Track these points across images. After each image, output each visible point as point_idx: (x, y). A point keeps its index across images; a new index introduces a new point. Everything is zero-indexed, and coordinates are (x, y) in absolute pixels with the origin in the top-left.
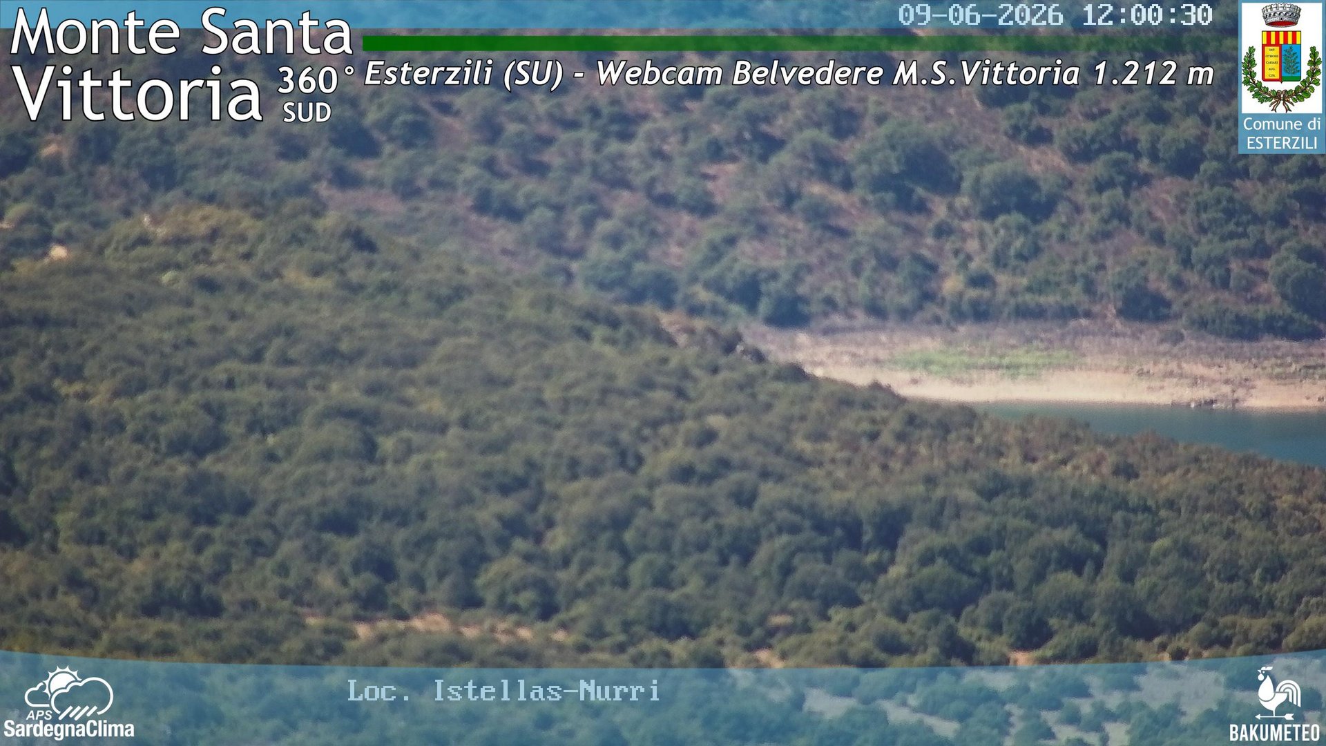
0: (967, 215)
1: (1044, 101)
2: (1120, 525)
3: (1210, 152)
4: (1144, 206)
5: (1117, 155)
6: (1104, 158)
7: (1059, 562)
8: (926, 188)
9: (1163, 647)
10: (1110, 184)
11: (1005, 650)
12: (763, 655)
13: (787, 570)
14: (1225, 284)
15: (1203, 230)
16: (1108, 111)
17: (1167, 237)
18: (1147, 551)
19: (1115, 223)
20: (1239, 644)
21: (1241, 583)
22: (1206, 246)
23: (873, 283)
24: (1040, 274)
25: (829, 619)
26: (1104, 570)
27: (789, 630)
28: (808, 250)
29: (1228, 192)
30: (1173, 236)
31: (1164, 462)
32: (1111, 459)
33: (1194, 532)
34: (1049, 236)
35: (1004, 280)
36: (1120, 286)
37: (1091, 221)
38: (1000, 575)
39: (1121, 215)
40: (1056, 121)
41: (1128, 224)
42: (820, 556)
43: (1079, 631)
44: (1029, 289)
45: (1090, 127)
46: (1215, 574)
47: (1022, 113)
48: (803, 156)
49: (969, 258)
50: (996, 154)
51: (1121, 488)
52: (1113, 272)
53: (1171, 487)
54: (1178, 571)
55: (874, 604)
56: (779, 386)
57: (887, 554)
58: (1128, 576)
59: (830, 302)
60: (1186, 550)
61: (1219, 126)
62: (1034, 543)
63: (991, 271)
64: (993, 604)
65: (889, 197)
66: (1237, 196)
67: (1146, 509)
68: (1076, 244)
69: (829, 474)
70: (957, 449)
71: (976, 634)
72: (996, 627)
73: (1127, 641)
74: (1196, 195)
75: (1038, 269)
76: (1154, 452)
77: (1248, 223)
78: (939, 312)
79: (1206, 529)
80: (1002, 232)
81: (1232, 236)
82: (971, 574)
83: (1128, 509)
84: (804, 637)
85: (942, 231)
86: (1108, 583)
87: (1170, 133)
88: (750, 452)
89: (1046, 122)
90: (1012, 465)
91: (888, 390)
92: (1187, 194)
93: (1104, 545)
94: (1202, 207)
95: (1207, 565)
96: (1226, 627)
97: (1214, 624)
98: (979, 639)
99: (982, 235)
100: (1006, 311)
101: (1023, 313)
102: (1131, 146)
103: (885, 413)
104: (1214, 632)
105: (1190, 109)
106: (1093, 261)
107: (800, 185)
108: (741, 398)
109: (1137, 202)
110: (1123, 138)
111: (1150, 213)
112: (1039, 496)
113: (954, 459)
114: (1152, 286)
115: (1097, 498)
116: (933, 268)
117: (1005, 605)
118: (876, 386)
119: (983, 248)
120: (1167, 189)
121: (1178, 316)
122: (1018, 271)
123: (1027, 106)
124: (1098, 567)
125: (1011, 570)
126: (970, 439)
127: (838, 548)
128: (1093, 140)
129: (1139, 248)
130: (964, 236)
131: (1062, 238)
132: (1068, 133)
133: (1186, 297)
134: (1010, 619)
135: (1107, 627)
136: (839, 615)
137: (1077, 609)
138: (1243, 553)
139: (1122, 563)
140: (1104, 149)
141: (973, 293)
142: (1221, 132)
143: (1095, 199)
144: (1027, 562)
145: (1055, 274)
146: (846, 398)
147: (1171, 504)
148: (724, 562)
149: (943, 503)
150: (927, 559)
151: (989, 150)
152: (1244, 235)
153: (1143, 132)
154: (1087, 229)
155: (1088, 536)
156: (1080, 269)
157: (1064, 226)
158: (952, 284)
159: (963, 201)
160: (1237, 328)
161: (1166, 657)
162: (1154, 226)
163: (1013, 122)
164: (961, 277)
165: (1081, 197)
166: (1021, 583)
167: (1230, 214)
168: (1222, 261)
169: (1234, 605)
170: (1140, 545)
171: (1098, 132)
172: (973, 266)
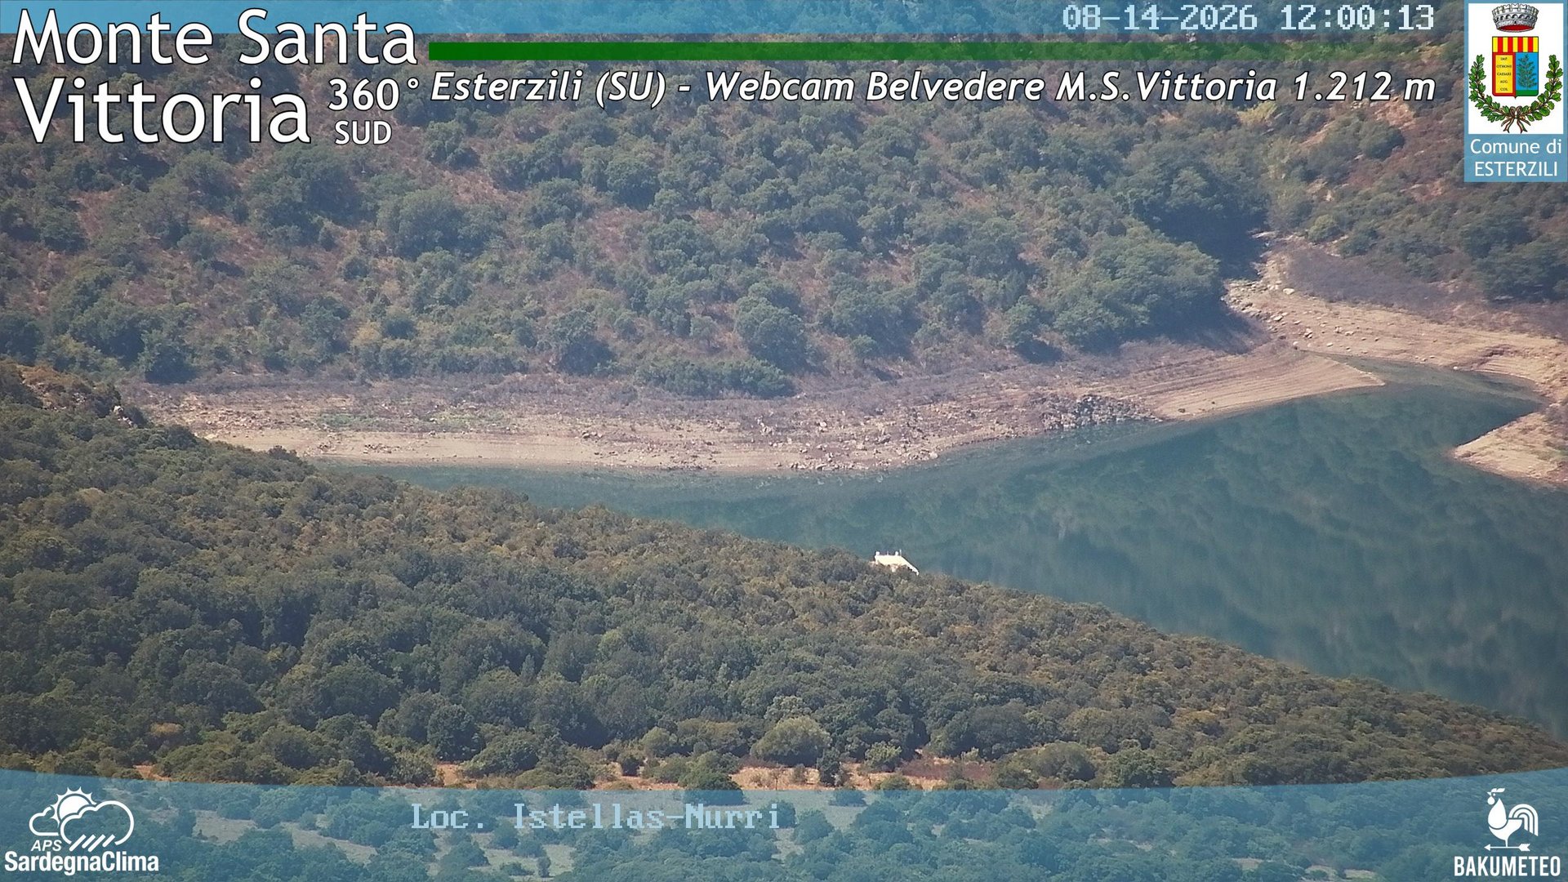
0: (382, 252)
1: (472, 119)
2: (565, 615)
3: (666, 179)
4: (590, 242)
5: (558, 182)
6: (543, 184)
7: (492, 658)
8: (336, 222)
9: (613, 756)
10: (551, 216)
11: (430, 761)
12: (144, 769)
13: (173, 670)
14: (684, 330)
15: (658, 269)
16: (545, 132)
17: (617, 278)
18: (595, 643)
19: (557, 261)
20: (701, 752)
21: (704, 680)
22: (662, 287)
23: (274, 333)
24: (470, 321)
25: (223, 727)
26: (544, 667)
27: (175, 740)
28: (196, 294)
29: (687, 226)
30: (624, 276)
31: (616, 539)
32: (553, 539)
33: (650, 623)
34: (479, 277)
35: (427, 328)
36: (563, 335)
37: (527, 260)
38: (423, 675)
39: (562, 251)
40: (488, 142)
41: (572, 262)
42: (212, 652)
43: (517, 739)
44: (457, 339)
45: (527, 149)
46: (674, 670)
47: (448, 134)
48: (190, 183)
49: (386, 302)
50: (417, 181)
51: (565, 571)
52: (552, 320)
53: (623, 570)
54: (630, 668)
55: (276, 709)
56: (165, 453)
57: (292, 650)
58: (573, 674)
59: (221, 353)
60: (640, 644)
61: (676, 150)
62: (463, 636)
63: (414, 319)
64: (417, 708)
65: (292, 230)
66: (698, 229)
67: (594, 596)
68: (510, 286)
69: (223, 556)
70: (374, 528)
71: (395, 741)
72: (418, 735)
73: (571, 749)
74: (650, 229)
75: (467, 314)
76: (603, 529)
77: (711, 262)
78: (352, 365)
79: (663, 618)
80: (425, 271)
81: (692, 276)
82: (389, 673)
83: (573, 597)
84: (193, 748)
85: (354, 271)
86: (550, 682)
87: (620, 157)
88: (129, 530)
89: (475, 144)
90: (438, 545)
91: (291, 457)
92: (640, 228)
93: (546, 638)
94: (656, 244)
95: (664, 660)
96: (686, 732)
97: (673, 730)
98: (399, 749)
99: (401, 276)
100: (431, 362)
101: (449, 366)
102: (573, 171)
103: (289, 485)
104: (673, 739)
105: (641, 129)
106: (531, 305)
107: (187, 216)
108: (117, 468)
109: (583, 238)
110: (565, 162)
111: (597, 251)
112: (469, 580)
113: (368, 537)
114: (599, 336)
115: (536, 583)
116: (343, 314)
117: (430, 709)
118: (277, 452)
119: (403, 289)
120: (618, 221)
121: (629, 371)
122: (444, 316)
123: (452, 125)
124: (538, 664)
125: (438, 668)
126: (389, 515)
127: (234, 643)
128: (530, 166)
129: (584, 293)
130: (382, 277)
131: (494, 278)
132: (501, 157)
133: (640, 348)
134: (435, 725)
135: (548, 734)
136: (234, 721)
137: (515, 714)
138: (705, 645)
139: (566, 657)
140: (543, 176)
141: (391, 344)
142: (678, 156)
143: (532, 234)
144: (454, 658)
145: (487, 321)
146: (243, 466)
147: (622, 590)
148: (100, 662)
149: (357, 589)
150: (338, 656)
151: (409, 176)
152: (706, 275)
153: (587, 155)
154: (523, 268)
155: (526, 628)
156: (517, 315)
157: (498, 265)
158: (366, 334)
159: (378, 235)
160: (699, 384)
161: (617, 768)
162: (601, 264)
163: (437, 142)
164: (378, 325)
165: (516, 232)
166: (448, 683)
167: (690, 251)
168: (679, 305)
169: (693, 708)
170: (587, 637)
171: (536, 156)
172: (391, 310)
